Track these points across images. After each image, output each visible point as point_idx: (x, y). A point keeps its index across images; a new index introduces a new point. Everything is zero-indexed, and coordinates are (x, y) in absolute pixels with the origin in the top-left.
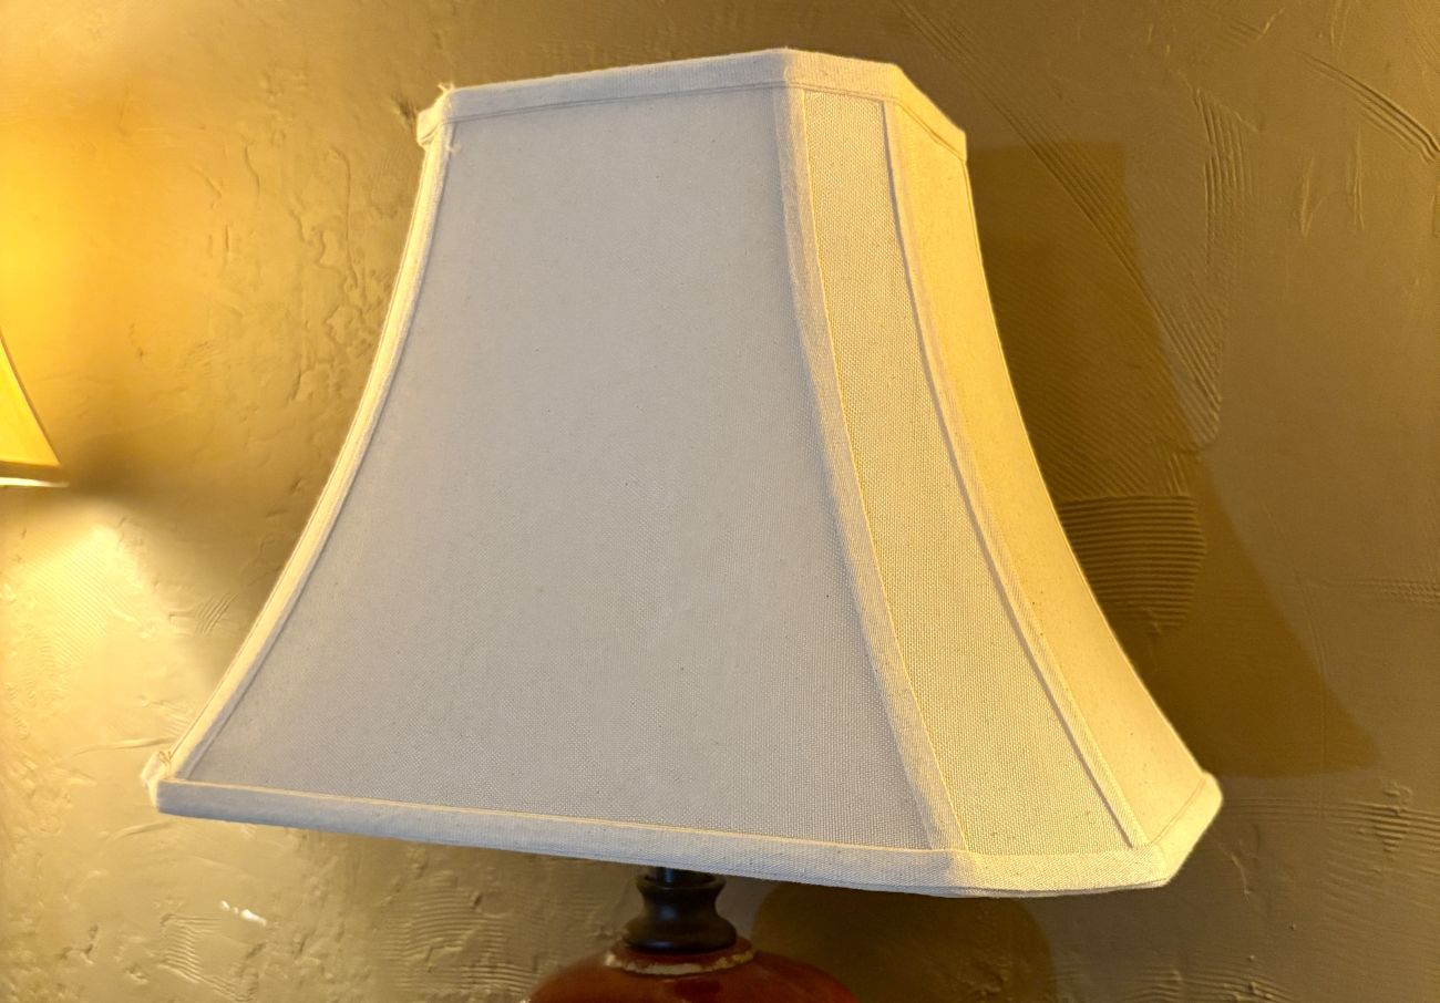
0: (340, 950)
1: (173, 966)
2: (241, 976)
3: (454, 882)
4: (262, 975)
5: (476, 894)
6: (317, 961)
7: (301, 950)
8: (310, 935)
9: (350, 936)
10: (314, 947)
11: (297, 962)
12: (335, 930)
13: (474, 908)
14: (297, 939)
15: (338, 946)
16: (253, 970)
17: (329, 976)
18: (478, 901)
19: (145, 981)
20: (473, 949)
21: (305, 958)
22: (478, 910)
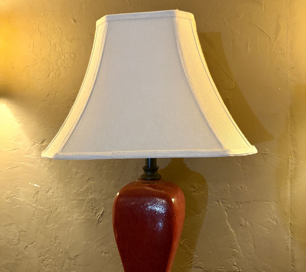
0: (57, 191)
1: (17, 197)
2: (33, 198)
3: (83, 176)
4: (38, 198)
5: (88, 178)
6: (52, 194)
7: (48, 192)
8: (50, 188)
9: (59, 188)
10: (51, 191)
11: (47, 194)
12: (56, 187)
13: (87, 181)
14: (47, 189)
15: (56, 191)
16: (36, 197)
17: (54, 197)
18: (88, 179)
19: (10, 201)
20: (87, 190)
21: (49, 193)
22: (88, 181)
